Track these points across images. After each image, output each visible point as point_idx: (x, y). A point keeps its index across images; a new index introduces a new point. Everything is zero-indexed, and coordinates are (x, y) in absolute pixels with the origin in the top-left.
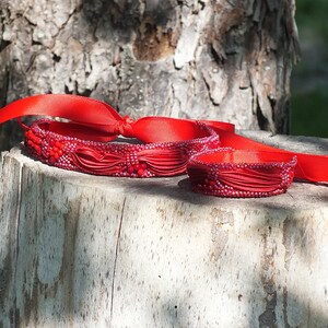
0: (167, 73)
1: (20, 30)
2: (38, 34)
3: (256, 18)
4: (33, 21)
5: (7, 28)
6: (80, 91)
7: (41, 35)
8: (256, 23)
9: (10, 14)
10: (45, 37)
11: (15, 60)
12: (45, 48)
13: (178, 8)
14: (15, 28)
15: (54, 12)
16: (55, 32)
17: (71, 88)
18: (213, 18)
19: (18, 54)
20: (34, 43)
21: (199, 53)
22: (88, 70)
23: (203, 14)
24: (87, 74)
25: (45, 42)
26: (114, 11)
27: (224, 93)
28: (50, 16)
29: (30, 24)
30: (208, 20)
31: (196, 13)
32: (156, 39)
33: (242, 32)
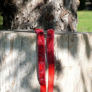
0: (52, 24)
1: (20, 15)
2: (24, 16)
3: (70, 13)
4: (23, 13)
5: (18, 15)
6: (33, 28)
7: (25, 16)
8: (70, 14)
9: (18, 12)
10: (26, 17)
11: (19, 22)
12: (26, 19)
13: (54, 10)
14: (19, 15)
15: (27, 11)
16: (28, 15)
17: (32, 27)
18: (61, 12)
19: (20, 21)
20: (23, 18)
21: (58, 20)
22: (35, 23)
23: (59, 11)
24: (35, 24)
25: (26, 18)
26: (40, 11)
27: (64, 28)
28: (27, 12)
29: (23, 14)
30: (60, 13)
31: (58, 11)
32: (49, 16)
33: (67, 16)
